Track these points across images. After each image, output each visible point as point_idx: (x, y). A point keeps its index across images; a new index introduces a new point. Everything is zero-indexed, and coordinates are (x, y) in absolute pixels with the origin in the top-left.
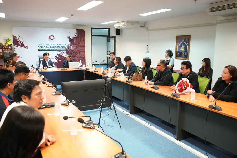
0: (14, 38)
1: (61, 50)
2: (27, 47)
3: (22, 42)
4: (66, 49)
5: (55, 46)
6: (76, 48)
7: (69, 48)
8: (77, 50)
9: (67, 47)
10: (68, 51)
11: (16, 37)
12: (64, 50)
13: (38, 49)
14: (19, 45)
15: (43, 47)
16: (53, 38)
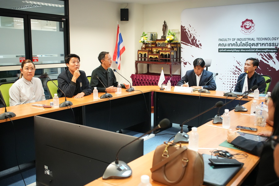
0: (183, 28)
1: (266, 51)
2: (200, 44)
3: (193, 36)
5: (252, 42)
11: (185, 28)
12: (272, 51)
13: (219, 49)
14: (189, 42)
15: (227, 45)
16: (251, 25)
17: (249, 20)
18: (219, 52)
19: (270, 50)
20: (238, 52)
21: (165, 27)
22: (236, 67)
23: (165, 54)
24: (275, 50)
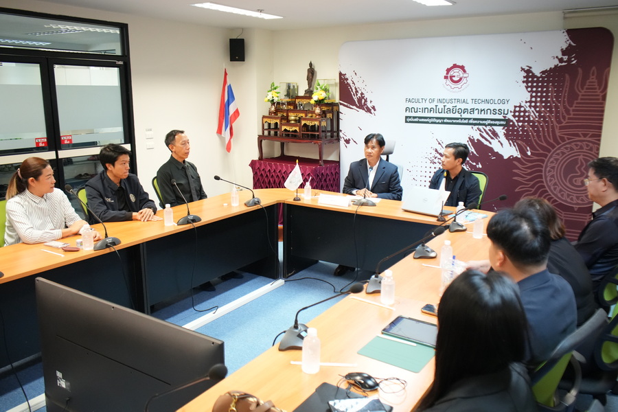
0: (342, 78)
1: (487, 122)
2: (374, 108)
3: (360, 92)
4: (509, 120)
5: (463, 106)
6: (557, 117)
7: (519, 116)
8: (561, 128)
9: (515, 111)
10: (517, 131)
11: (347, 77)
12: (498, 123)
13: (406, 117)
14: (353, 104)
15: (421, 110)
16: (461, 76)
17: (459, 67)
18: (406, 122)
19: (493, 122)
20: (439, 123)
21: (311, 73)
22: (436, 151)
23: (311, 124)
24: (502, 123)
